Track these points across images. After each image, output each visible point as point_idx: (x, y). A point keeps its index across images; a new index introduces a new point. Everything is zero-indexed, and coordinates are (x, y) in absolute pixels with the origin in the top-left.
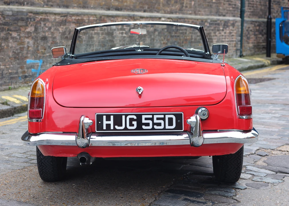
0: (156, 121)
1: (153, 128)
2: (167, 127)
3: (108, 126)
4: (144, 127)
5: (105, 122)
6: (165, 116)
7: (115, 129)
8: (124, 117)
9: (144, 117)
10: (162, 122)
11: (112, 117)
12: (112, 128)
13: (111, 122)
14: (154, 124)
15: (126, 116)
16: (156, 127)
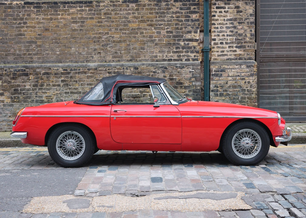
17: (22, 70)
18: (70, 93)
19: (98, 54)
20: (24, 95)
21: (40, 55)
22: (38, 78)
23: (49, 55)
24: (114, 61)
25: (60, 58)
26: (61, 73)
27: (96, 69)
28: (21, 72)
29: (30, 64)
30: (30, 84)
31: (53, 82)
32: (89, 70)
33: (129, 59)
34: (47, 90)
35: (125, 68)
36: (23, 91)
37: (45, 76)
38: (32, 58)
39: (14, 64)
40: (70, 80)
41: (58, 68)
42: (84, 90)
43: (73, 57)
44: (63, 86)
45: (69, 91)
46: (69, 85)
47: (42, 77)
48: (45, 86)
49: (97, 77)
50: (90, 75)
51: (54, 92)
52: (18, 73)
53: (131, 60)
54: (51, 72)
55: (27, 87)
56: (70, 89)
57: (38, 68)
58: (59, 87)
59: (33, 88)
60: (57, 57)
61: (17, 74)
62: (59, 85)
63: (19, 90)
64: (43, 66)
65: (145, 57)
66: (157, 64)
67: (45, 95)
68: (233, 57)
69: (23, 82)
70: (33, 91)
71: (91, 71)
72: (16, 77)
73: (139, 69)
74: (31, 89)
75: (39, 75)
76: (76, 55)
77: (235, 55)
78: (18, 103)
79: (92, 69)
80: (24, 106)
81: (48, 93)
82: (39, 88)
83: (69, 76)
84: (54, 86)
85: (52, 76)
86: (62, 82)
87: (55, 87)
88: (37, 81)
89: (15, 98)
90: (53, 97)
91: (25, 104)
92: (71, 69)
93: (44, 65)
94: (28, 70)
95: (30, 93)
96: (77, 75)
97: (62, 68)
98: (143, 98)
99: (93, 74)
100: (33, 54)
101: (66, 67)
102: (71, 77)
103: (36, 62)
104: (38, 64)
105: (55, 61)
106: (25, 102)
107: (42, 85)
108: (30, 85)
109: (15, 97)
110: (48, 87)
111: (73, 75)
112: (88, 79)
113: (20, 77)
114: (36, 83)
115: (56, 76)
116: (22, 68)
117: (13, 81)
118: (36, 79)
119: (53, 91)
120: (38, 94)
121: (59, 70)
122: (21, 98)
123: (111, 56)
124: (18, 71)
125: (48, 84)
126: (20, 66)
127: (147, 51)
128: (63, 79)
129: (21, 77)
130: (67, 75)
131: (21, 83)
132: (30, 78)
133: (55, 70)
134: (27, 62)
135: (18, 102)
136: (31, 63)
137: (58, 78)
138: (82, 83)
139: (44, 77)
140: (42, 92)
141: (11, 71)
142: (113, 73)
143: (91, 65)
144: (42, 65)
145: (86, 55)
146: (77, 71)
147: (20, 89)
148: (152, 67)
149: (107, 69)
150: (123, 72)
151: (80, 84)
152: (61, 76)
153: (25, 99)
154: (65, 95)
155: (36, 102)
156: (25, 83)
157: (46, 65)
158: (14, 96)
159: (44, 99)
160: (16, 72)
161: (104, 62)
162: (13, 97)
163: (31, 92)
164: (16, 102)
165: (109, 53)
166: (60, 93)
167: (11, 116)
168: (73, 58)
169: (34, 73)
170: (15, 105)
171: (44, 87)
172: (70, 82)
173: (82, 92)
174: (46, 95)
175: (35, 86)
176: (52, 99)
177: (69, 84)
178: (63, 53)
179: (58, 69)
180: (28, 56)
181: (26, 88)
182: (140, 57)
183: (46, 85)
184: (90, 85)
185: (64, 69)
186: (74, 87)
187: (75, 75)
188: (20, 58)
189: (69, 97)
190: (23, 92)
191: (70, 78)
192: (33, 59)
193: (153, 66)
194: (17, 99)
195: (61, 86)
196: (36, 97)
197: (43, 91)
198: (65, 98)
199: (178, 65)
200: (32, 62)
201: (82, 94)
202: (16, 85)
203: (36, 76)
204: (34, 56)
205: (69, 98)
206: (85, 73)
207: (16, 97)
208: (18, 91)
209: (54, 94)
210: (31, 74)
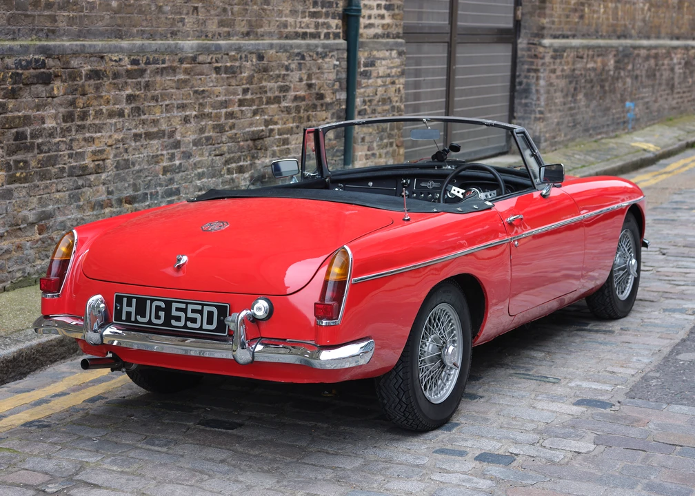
0: (190, 315)
1: (185, 327)
2: (205, 326)
3: (129, 314)
4: (173, 322)
5: (125, 309)
6: (203, 308)
7: (136, 321)
8: (149, 302)
9: (174, 306)
10: (198, 316)
11: (134, 301)
12: (133, 319)
13: (133, 310)
14: (187, 319)
15: (152, 301)
16: (189, 324)
17: (37, 61)
18: (143, 136)
19: (193, 11)
20: (41, 152)
21: (73, 10)
22: (76, 90)
23: (95, 11)
24: (220, 36)
25: (119, 22)
26: (127, 71)
27: (194, 59)
28: (32, 71)
29: (50, 40)
30: (53, 111)
31: (108, 102)
32: (181, 61)
33: (245, 30)
34: (96, 132)
35: (243, 56)
36: (38, 138)
37: (92, 82)
38: (53, 19)
39: (9, 40)
40: (143, 96)
41: (121, 57)
42: (171, 125)
43: (146, 20)
44: (131, 114)
45: (142, 130)
46: (143, 112)
47: (83, 85)
48: (92, 117)
49: (194, 82)
50: (182, 77)
51: (110, 137)
52: (26, 72)
53: (248, 34)
54: (105, 71)
55: (50, 124)
56: (144, 122)
57: (75, 54)
58: (121, 120)
59: (64, 124)
60: (111, 18)
61: (23, 77)
62: (121, 114)
63: (29, 137)
64: (86, 50)
65: (269, 26)
66: (291, 46)
67: (90, 149)
68: (379, 31)
69: (38, 107)
70: (64, 136)
71: (185, 65)
72: (21, 88)
73: (265, 59)
74: (58, 129)
75: (78, 79)
76: (151, 13)
77: (383, 26)
78: (26, 185)
79: (187, 57)
80: (41, 192)
81: (96, 141)
82: (78, 126)
83: (143, 80)
84: (111, 115)
85: (106, 82)
86: (127, 101)
87: (114, 121)
88: (73, 103)
89: (17, 168)
90: (109, 153)
91: (42, 184)
92: (148, 58)
93: (90, 46)
94: (50, 62)
95: (55, 144)
96: (158, 78)
97: (129, 57)
98: (268, 139)
99: (189, 74)
100: (56, 6)
101: (138, 53)
102: (147, 86)
103: (64, 34)
104: (69, 40)
105: (107, 30)
106: (43, 176)
107: (84, 116)
108: (55, 117)
109: (17, 162)
110: (97, 122)
111: (150, 77)
112: (177, 92)
113: (28, 88)
114: (71, 109)
115: (115, 84)
116: (36, 57)
117: (11, 104)
118: (72, 93)
119: (108, 134)
120: (75, 144)
121: (122, 63)
122: (33, 163)
123: (216, 20)
124: (26, 68)
125: (97, 109)
126: (32, 49)
127: (273, 9)
128: (129, 91)
129: (33, 88)
130: (139, 80)
131: (32, 109)
132: (56, 92)
133: (114, 63)
134: (41, 34)
135: (25, 180)
136: (53, 37)
137: (120, 90)
138: (167, 102)
139: (89, 86)
140: (85, 140)
141: (7, 68)
142: (223, 69)
143: (186, 47)
144: (84, 45)
145: (172, 13)
146: (158, 66)
147: (31, 133)
148: (284, 54)
149: (214, 60)
150: (240, 67)
151: (164, 106)
152: (126, 83)
153: (43, 166)
154: (133, 144)
155: (68, 176)
156: (44, 111)
157: (95, 46)
158: (14, 157)
159: (87, 161)
160: (20, 72)
161: (203, 37)
162: (12, 163)
163: (58, 142)
164: (20, 180)
165: (213, 12)
166: (122, 139)
167: (6, 234)
168: (144, 23)
169: (65, 72)
170: (15, 194)
171: (88, 122)
172: (145, 100)
173: (166, 132)
174: (93, 148)
175: (69, 117)
176: (104, 160)
177: (141, 107)
178: (125, 5)
179: (120, 60)
180: (46, 13)
181: (45, 126)
182: (262, 27)
183: (93, 113)
184: (183, 107)
185: (132, 57)
186: (152, 117)
187: (153, 79)
188: (23, 17)
189: (142, 150)
190: (38, 144)
191: (145, 88)
192: (56, 21)
193: (286, 51)
194: (21, 168)
195: (126, 116)
196: (70, 156)
197: (87, 135)
198: (133, 153)
199: (320, 50)
200: (53, 32)
201: (166, 137)
202: (19, 117)
203: (70, 82)
204: (58, 13)
205: (142, 154)
206: (173, 70)
207: (20, 162)
208: (26, 138)
209: (110, 142)
210: (57, 76)
